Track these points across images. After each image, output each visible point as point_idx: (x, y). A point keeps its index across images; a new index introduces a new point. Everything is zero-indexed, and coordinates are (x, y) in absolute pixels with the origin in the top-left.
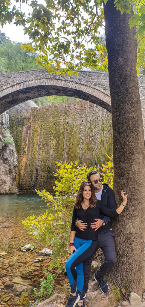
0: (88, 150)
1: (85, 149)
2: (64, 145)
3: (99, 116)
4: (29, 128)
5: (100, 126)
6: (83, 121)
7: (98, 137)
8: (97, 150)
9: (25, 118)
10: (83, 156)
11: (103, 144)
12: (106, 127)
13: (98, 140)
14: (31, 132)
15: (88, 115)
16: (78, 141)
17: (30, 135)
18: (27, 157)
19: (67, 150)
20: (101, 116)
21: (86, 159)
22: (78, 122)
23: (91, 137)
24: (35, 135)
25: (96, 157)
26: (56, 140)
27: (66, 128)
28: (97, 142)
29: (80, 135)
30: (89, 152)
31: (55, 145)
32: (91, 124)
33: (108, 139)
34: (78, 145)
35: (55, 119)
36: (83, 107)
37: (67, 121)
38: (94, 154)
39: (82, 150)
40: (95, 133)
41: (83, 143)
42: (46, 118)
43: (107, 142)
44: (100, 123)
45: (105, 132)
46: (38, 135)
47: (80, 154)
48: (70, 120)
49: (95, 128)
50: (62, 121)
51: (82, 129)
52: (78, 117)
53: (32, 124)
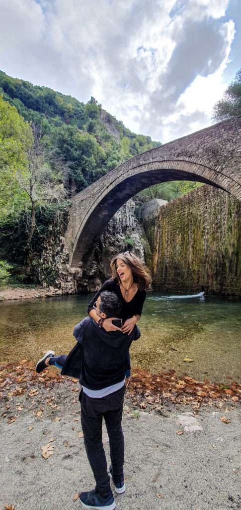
0: (214, 240)
1: (211, 240)
2: (188, 239)
3: (225, 197)
4: (159, 227)
5: (226, 209)
6: (206, 208)
7: (224, 224)
8: (224, 239)
9: (156, 218)
10: (209, 249)
11: (231, 230)
12: (234, 209)
13: (225, 226)
14: (161, 230)
16: (203, 232)
18: (159, 255)
19: (192, 243)
20: (227, 196)
21: (212, 251)
22: (202, 210)
23: (217, 224)
24: (164, 232)
25: (223, 248)
26: (182, 234)
27: (191, 219)
28: (223, 229)
29: (204, 225)
30: (215, 242)
31: (180, 240)
32: (215, 209)
33: (236, 223)
34: (203, 236)
35: (180, 212)
36: (206, 192)
37: (191, 211)
38: (220, 244)
39: (208, 241)
40: (220, 219)
41: (208, 234)
42: (172, 214)
43: (235, 228)
44: (226, 206)
45: (233, 215)
46: (166, 232)
47: (205, 247)
48: (193, 210)
49: (220, 213)
50: (186, 213)
51: (206, 217)
52: (201, 204)
53: (161, 222)
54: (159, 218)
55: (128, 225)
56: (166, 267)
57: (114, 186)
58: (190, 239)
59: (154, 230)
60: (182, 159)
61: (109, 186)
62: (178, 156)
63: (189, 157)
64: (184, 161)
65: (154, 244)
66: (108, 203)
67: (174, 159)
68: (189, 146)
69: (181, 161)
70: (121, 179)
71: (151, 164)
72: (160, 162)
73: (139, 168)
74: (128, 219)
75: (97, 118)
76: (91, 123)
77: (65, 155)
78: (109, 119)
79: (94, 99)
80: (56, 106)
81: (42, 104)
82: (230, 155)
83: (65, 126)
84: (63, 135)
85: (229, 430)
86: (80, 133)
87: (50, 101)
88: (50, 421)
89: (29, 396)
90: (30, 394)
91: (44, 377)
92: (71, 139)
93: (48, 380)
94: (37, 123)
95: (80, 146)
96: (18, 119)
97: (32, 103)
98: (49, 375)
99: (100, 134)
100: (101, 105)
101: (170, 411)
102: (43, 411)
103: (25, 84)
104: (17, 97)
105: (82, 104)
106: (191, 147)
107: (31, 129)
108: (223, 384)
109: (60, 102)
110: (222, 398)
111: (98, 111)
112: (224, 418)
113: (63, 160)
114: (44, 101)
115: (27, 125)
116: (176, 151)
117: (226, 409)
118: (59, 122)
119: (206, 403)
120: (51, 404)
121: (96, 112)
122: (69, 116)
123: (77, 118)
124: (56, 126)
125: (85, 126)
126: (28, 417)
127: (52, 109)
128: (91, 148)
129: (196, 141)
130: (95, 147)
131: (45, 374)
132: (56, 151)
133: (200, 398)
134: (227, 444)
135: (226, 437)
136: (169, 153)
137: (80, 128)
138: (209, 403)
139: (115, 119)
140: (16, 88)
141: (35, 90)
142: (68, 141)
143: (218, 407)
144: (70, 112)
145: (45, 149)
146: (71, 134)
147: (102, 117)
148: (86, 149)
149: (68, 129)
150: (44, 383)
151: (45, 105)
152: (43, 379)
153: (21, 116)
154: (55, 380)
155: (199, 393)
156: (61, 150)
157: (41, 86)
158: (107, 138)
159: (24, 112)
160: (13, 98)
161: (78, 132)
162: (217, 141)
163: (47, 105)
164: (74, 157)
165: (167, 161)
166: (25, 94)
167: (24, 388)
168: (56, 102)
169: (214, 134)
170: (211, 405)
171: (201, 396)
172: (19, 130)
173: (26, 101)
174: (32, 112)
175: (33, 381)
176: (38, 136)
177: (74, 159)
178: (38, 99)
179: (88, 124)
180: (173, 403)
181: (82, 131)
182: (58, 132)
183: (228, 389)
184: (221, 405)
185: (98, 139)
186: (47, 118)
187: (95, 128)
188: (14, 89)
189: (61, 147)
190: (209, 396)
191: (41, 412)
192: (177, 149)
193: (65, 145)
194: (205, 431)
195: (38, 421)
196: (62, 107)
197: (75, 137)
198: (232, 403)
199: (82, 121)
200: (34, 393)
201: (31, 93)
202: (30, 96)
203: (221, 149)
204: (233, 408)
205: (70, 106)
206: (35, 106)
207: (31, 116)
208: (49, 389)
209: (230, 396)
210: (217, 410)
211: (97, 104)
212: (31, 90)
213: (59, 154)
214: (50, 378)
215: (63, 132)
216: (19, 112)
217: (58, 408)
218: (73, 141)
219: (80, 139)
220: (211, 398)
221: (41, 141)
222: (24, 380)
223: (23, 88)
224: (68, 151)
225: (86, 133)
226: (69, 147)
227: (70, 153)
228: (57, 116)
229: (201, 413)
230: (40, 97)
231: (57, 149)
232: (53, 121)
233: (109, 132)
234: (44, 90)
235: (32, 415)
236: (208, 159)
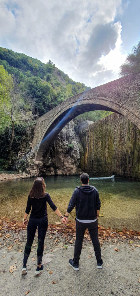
0: (120, 145)
1: (118, 145)
2: (105, 144)
3: (126, 120)
4: (88, 137)
5: (127, 127)
6: (116, 126)
7: (126, 135)
8: (125, 144)
9: (87, 132)
10: (117, 150)
11: (130, 139)
12: (131, 127)
13: (126, 137)
14: (90, 139)
15: (119, 121)
16: (113, 140)
17: (89, 140)
18: (88, 153)
19: (107, 147)
21: (119, 151)
22: (113, 127)
23: (121, 136)
24: (91, 140)
25: (125, 150)
26: (101, 141)
27: (107, 133)
28: (125, 139)
29: (115, 136)
30: (121, 146)
31: (101, 144)
32: (121, 127)
33: (132, 135)
34: (113, 142)
35: (101, 128)
36: (116, 117)
38: (124, 147)
39: (116, 146)
40: (124, 133)
41: (116, 141)
42: (96, 129)
43: (132, 138)
44: (127, 125)
45: (131, 130)
47: (115, 149)
48: (108, 127)
49: (123, 129)
50: (104, 129)
51: (115, 131)
52: (113, 124)
53: (90, 134)
54: (88, 132)
55: (70, 136)
56: (93, 161)
57: (61, 113)
58: (106, 144)
59: (86, 139)
60: (100, 98)
61: (58, 113)
62: (98, 96)
63: (104, 97)
64: (101, 99)
65: (85, 147)
66: (58, 123)
67: (96, 98)
68: (104, 90)
69: (100, 99)
70: (65, 109)
71: (83, 100)
72: (87, 99)
73: (76, 103)
74: (70, 132)
75: (52, 72)
76: (48, 76)
77: (33, 94)
78: (60, 73)
79: (51, 61)
80: (28, 65)
81: (19, 63)
82: (127, 96)
83: (33, 77)
84: (31, 82)
85: (118, 255)
86: (42, 81)
87: (24, 62)
88: (16, 252)
89: (5, 238)
90: (6, 237)
91: (15, 227)
92: (36, 85)
93: (17, 228)
94: (16, 75)
95: (42, 89)
96: (4, 73)
97: (14, 63)
98: (18, 225)
99: (54, 82)
100: (54, 65)
101: (86, 245)
103: (10, 52)
104: (4, 59)
105: (44, 64)
106: (105, 92)
107: (13, 79)
108: (119, 229)
109: (31, 63)
110: (117, 237)
111: (53, 68)
112: (116, 248)
113: (31, 97)
114: (21, 62)
115: (10, 77)
116: (97, 94)
117: (118, 244)
118: (30, 74)
119: (107, 240)
120: (18, 242)
121: (52, 69)
122: (36, 71)
123: (41, 72)
124: (28, 77)
125: (45, 77)
126: (3, 250)
127: (26, 66)
128: (48, 90)
129: (108, 88)
130: (51, 90)
131: (16, 225)
132: (27, 92)
133: (104, 237)
134: (115, 263)
135: (115, 259)
136: (93, 94)
137: (42, 78)
138: (109, 240)
139: (63, 73)
141: (16, 55)
142: (34, 86)
143: (114, 242)
144: (36, 68)
145: (21, 91)
146: (37, 82)
147: (55, 72)
148: (45, 91)
149: (35, 79)
150: (15, 230)
151: (21, 64)
152: (14, 228)
153: (6, 71)
154: (22, 228)
156: (31, 91)
157: (19, 53)
158: (58, 84)
159: (9, 68)
160: (2, 60)
161: (40, 81)
162: (120, 88)
163: (23, 64)
164: (38, 95)
165: (92, 99)
166: (10, 57)
167: (2, 233)
168: (28, 63)
169: (118, 84)
171: (105, 236)
172: (5, 79)
173: (10, 61)
174: (14, 68)
175: (8, 229)
176: (17, 82)
177: (38, 97)
178: (17, 60)
179: (47, 76)
180: (89, 240)
181: (42, 80)
182: (29, 80)
183: (121, 232)
184: (116, 241)
185: (52, 85)
186: (23, 72)
187: (51, 79)
188: (3, 54)
189: (30, 90)
190: (110, 236)
191: (11, 247)
192: (97, 92)
193: (33, 89)
194: (104, 256)
195: (9, 252)
196: (32, 66)
197: (39, 83)
198: (122, 240)
199: (44, 74)
200: (8, 236)
201: (13, 57)
202: (13, 59)
203: (122, 93)
204: (122, 242)
205: (36, 65)
206: (15, 65)
207: (13, 71)
208: (17, 233)
209: (121, 236)
210: (113, 244)
211: (53, 64)
212: (13, 55)
213: (29, 94)
214: (19, 227)
215: (31, 81)
216: (5, 68)
217: (22, 244)
218: (38, 86)
219: (42, 85)
220: (110, 237)
221: (19, 85)
222: (3, 228)
223: (8, 54)
224: (34, 92)
225: (46, 82)
226: (35, 90)
227: (36, 93)
228: (29, 71)
229: (104, 246)
230: (19, 59)
231: (28, 91)
232: (26, 74)
233: (59, 81)
234: (21, 55)
235: (6, 249)
236: (115, 99)
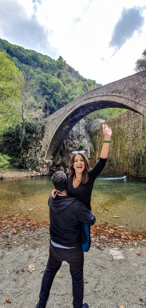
0: (133, 144)
1: (131, 144)
3: (141, 118)
4: (99, 136)
5: (141, 125)
6: (129, 125)
7: (140, 135)
8: (139, 144)
9: (98, 130)
10: (130, 150)
11: (144, 139)
13: (141, 136)
14: (101, 138)
15: (132, 120)
16: (126, 139)
18: (99, 153)
19: (119, 146)
21: (132, 151)
22: (126, 126)
23: (135, 135)
25: (139, 150)
26: (113, 140)
27: (119, 131)
28: (139, 138)
29: (128, 135)
30: (134, 146)
31: (112, 144)
32: (135, 125)
34: (126, 142)
35: (113, 127)
36: (129, 115)
37: (119, 127)
38: (137, 147)
39: (129, 145)
40: (138, 132)
41: (130, 140)
44: (142, 123)
47: (127, 149)
48: (121, 126)
49: (137, 128)
50: (116, 127)
51: (129, 130)
52: (126, 122)
53: (101, 133)
54: (100, 130)
55: (81, 134)
57: (73, 111)
58: (118, 144)
59: (96, 138)
61: (69, 111)
62: (112, 93)
63: (119, 93)
64: (116, 96)
65: (96, 146)
66: (69, 121)
67: (110, 95)
68: (119, 86)
69: (114, 96)
70: (77, 107)
71: (96, 97)
72: (101, 96)
73: (88, 100)
74: (81, 131)
75: (63, 69)
76: (59, 72)
77: (43, 91)
78: (70, 70)
79: (62, 57)
80: (38, 62)
81: (30, 60)
82: (144, 92)
83: (44, 74)
84: (42, 80)
85: (141, 260)
86: (53, 78)
87: (34, 59)
88: (33, 250)
89: (21, 235)
90: (21, 234)
91: (30, 224)
92: (47, 82)
93: (32, 226)
94: (27, 72)
95: (52, 86)
96: (16, 69)
97: (24, 60)
98: (32, 223)
99: (65, 79)
100: (65, 61)
101: (104, 247)
102: (29, 244)
103: (20, 48)
104: (15, 56)
105: (54, 60)
106: (121, 87)
107: (23, 76)
108: (137, 232)
109: (41, 60)
110: (136, 240)
111: (64, 65)
112: (138, 252)
113: (42, 95)
114: (31, 58)
115: (21, 74)
116: (111, 90)
117: (139, 247)
118: (40, 71)
119: (126, 243)
120: (34, 240)
121: (62, 65)
122: (46, 68)
123: (51, 69)
124: (38, 74)
125: (55, 74)
126: (20, 248)
127: (36, 63)
128: (59, 87)
129: (123, 84)
130: (62, 87)
131: (30, 222)
132: (38, 89)
133: (123, 239)
134: (139, 267)
135: (138, 264)
136: (107, 91)
137: (53, 75)
138: (129, 243)
139: (74, 70)
140: (14, 50)
141: (26, 52)
142: (45, 83)
143: (134, 245)
144: (47, 65)
145: (31, 88)
146: (47, 79)
147: (66, 68)
148: (56, 88)
149: (46, 76)
150: (30, 228)
151: (31, 61)
152: (29, 226)
153: (17, 68)
154: (36, 226)
155: (123, 237)
156: (41, 88)
157: (29, 50)
158: (69, 81)
159: (19, 65)
160: (12, 57)
161: (51, 77)
162: (137, 84)
163: (33, 61)
164: (49, 93)
165: (105, 96)
166: (20, 54)
167: (18, 231)
168: (38, 60)
169: (135, 79)
170: (130, 244)
171: (124, 239)
172: (16, 76)
173: (20, 58)
174: (24, 65)
175: (23, 226)
176: (27, 80)
177: (49, 94)
178: (27, 57)
179: (57, 72)
180: (107, 242)
181: (53, 77)
182: (39, 77)
183: (140, 235)
184: (136, 244)
185: (63, 82)
186: (33, 69)
187: (61, 75)
188: (14, 52)
189: (41, 87)
190: (128, 239)
191: (28, 245)
192: (112, 88)
193: (43, 86)
194: (126, 259)
195: (26, 250)
196: (42, 62)
197: (49, 81)
198: (142, 243)
199: (54, 71)
200: (23, 233)
201: (23, 54)
202: (23, 56)
203: (139, 89)
204: (143, 246)
205: (46, 61)
206: (25, 62)
207: (23, 68)
208: (32, 231)
209: (141, 239)
210: (133, 247)
211: (63, 60)
212: (23, 52)
213: (40, 91)
214: (33, 225)
215: (42, 78)
216: (16, 65)
217: (38, 243)
218: (48, 83)
219: (53, 82)
220: (129, 240)
221: (29, 83)
222: (18, 225)
223: (18, 50)
224: (45, 89)
225: (56, 78)
226: (46, 87)
227: (46, 91)
228: (39, 68)
229: (124, 249)
230: (29, 56)
231: (39, 88)
232: (36, 71)
233: (70, 77)
234: (31, 52)
235: (22, 247)
236: (131, 95)
